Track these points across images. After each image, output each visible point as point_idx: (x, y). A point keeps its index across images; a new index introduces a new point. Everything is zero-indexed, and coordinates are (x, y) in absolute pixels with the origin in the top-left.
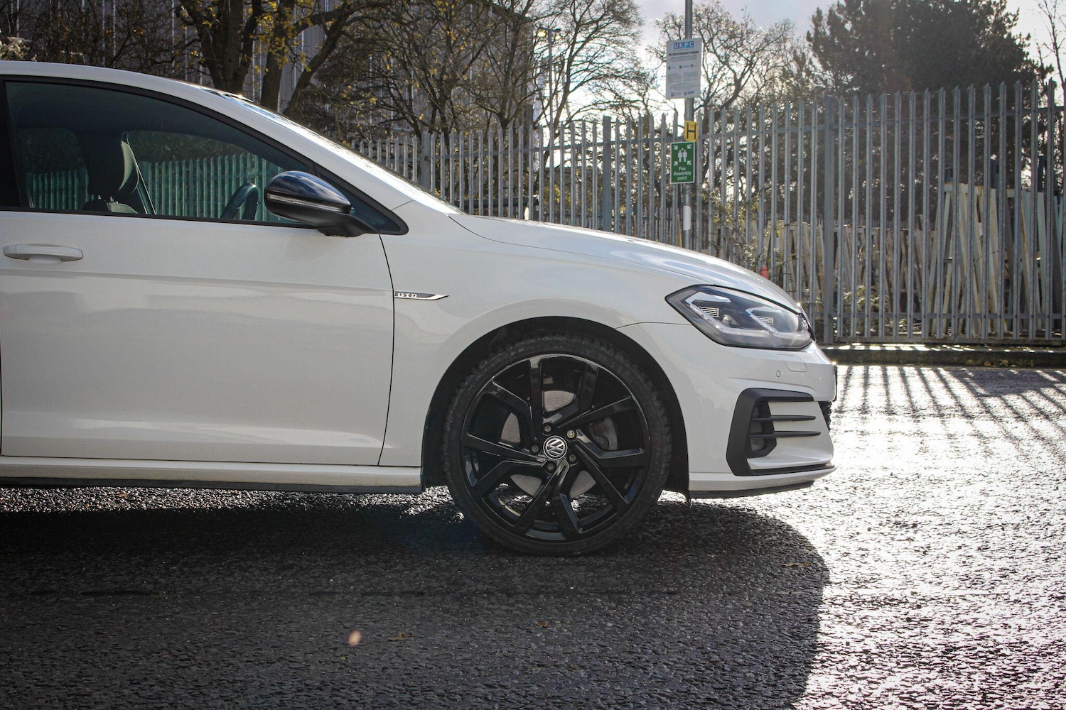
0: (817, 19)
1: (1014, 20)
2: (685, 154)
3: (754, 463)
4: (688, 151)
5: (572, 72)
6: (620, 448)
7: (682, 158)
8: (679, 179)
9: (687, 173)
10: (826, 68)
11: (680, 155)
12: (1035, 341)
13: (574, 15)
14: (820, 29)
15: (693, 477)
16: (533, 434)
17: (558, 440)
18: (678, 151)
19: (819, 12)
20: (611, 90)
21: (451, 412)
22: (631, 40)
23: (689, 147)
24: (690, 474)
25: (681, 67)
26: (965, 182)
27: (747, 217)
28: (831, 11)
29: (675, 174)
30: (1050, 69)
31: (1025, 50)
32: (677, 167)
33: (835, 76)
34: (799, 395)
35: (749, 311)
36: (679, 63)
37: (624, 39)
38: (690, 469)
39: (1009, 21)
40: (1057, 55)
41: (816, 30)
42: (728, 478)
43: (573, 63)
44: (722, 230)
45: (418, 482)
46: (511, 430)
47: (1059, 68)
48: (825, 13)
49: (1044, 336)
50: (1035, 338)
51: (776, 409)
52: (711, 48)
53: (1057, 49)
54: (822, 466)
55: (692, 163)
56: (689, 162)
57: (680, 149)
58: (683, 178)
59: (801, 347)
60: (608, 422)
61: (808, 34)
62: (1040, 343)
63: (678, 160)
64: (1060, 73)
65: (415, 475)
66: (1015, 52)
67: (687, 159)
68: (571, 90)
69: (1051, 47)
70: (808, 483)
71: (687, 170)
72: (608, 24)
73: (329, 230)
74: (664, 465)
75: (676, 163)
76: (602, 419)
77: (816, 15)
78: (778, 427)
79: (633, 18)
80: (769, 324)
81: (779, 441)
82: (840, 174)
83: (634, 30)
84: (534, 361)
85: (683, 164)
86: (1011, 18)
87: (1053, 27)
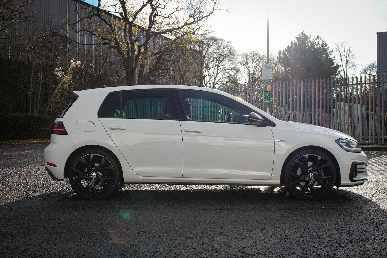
0: (280, 53)
1: (331, 53)
2: (267, 94)
3: (355, 179)
4: (268, 93)
5: (219, 68)
6: (325, 175)
7: (267, 95)
8: (266, 100)
9: (268, 99)
10: (282, 66)
11: (266, 94)
12: (361, 143)
13: (219, 52)
14: (281, 56)
15: (342, 182)
16: (305, 172)
17: (311, 174)
18: (265, 93)
19: (280, 51)
20: (227, 73)
21: (287, 167)
22: (235, 60)
23: (268, 92)
24: (341, 181)
25: (266, 71)
26: (342, 102)
27: (284, 110)
28: (283, 51)
29: (265, 99)
30: (340, 66)
31: (334, 61)
32: (265, 97)
33: (285, 69)
34: (363, 163)
35: (350, 144)
36: (266, 70)
37: (233, 59)
38: (341, 180)
39: (330, 53)
40: (342, 62)
41: (279, 56)
42: (349, 182)
43: (219, 66)
44: (277, 114)
45: (279, 183)
46: (299, 171)
47: (342, 66)
48: (282, 51)
49: (364, 142)
50: (362, 143)
51: (358, 166)
52: (255, 62)
53: (342, 60)
54: (366, 179)
55: (269, 96)
56: (268, 96)
57: (266, 93)
58: (267, 100)
59: (360, 152)
60: (322, 170)
61: (277, 57)
62: (363, 144)
63: (265, 95)
64: (343, 67)
65: (278, 182)
66: (331, 62)
67: (268, 95)
68: (218, 73)
69: (340, 60)
70: (363, 183)
71: (268, 98)
72: (229, 55)
73: (258, 126)
74: (335, 179)
75: (265, 96)
76: (321, 169)
77: (279, 52)
78: (358, 170)
79: (236, 54)
80: (354, 146)
81: (358, 174)
82: (309, 100)
83: (235, 57)
84: (307, 156)
85: (267, 97)
86: (330, 52)
87: (341, 55)
